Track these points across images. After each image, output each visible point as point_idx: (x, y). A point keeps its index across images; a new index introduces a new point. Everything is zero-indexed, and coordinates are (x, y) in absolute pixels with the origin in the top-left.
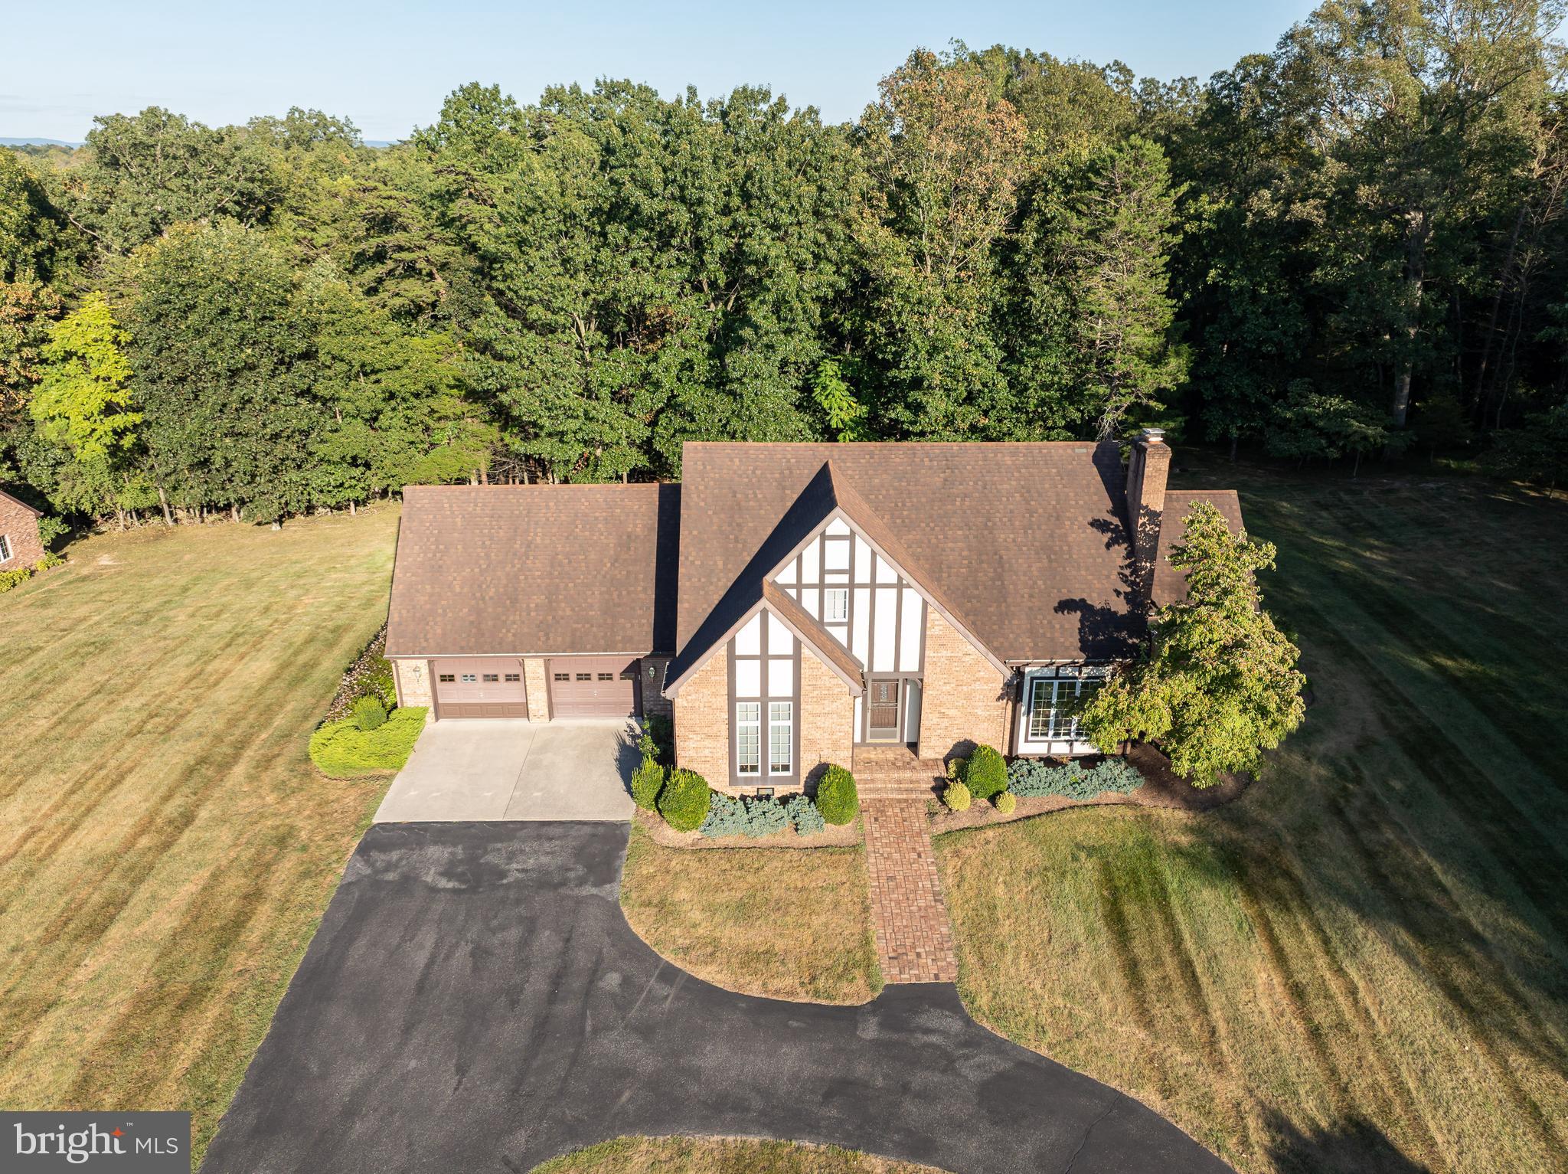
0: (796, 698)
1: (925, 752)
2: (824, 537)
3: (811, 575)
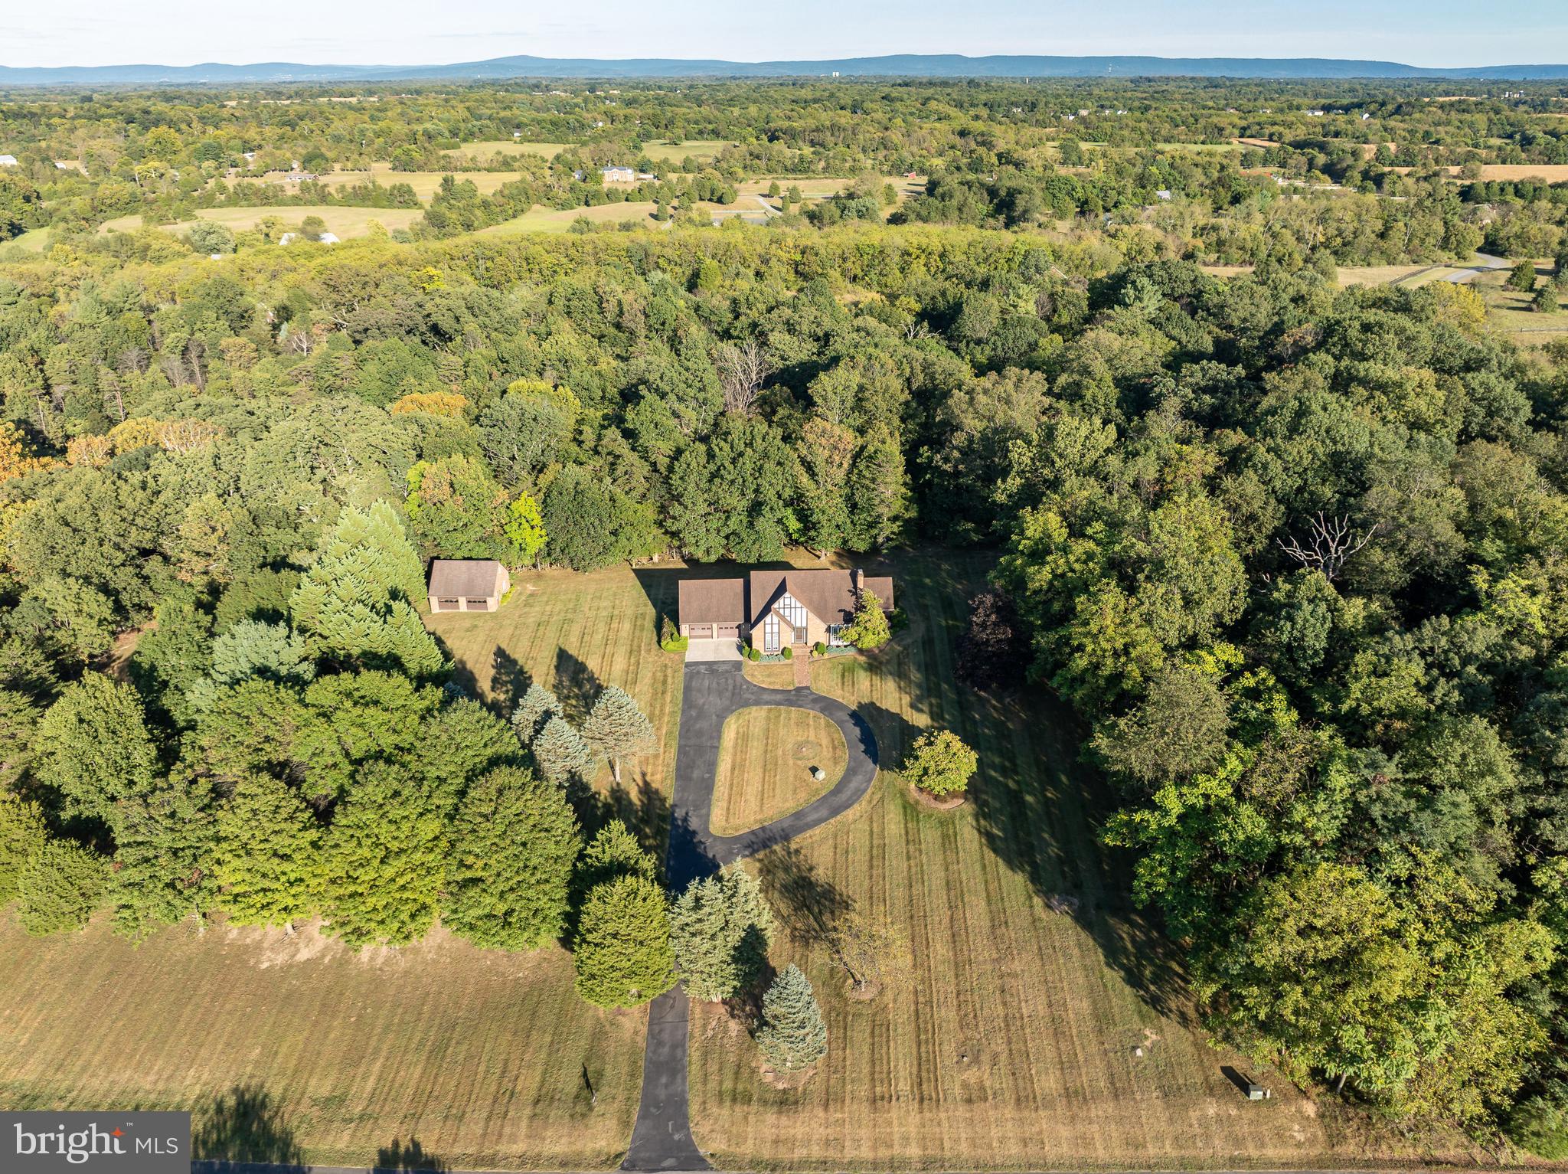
0: (779, 633)
1: (808, 644)
2: (785, 597)
3: (781, 605)
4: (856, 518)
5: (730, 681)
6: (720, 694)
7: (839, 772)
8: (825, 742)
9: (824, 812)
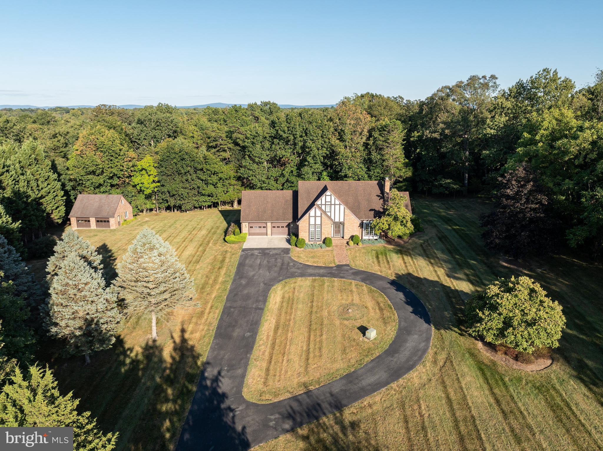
0: (321, 225)
1: (345, 238)
2: (326, 195)
3: (323, 203)
4: (372, 173)
5: (279, 260)
6: (269, 268)
7: (391, 331)
8: (370, 304)
9: (381, 375)
